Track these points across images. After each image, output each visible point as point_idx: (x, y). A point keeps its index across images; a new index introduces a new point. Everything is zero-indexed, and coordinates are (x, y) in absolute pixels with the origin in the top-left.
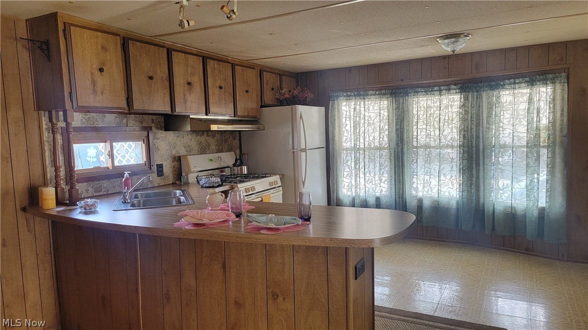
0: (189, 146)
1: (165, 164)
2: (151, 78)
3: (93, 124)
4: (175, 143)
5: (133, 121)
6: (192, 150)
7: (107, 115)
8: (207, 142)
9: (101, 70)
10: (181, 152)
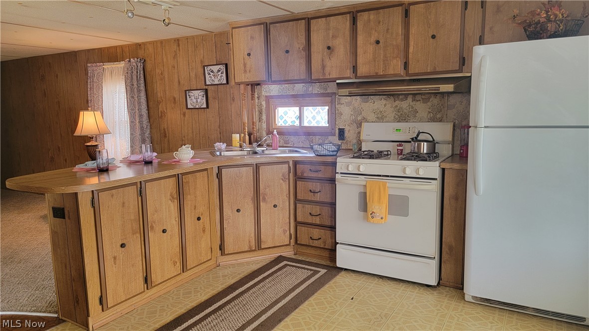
0: (381, 112)
1: (347, 128)
2: (287, 52)
3: (286, 93)
4: (362, 108)
5: (318, 88)
6: (386, 117)
7: (296, 85)
8: (412, 107)
9: (249, 55)
10: (369, 118)
